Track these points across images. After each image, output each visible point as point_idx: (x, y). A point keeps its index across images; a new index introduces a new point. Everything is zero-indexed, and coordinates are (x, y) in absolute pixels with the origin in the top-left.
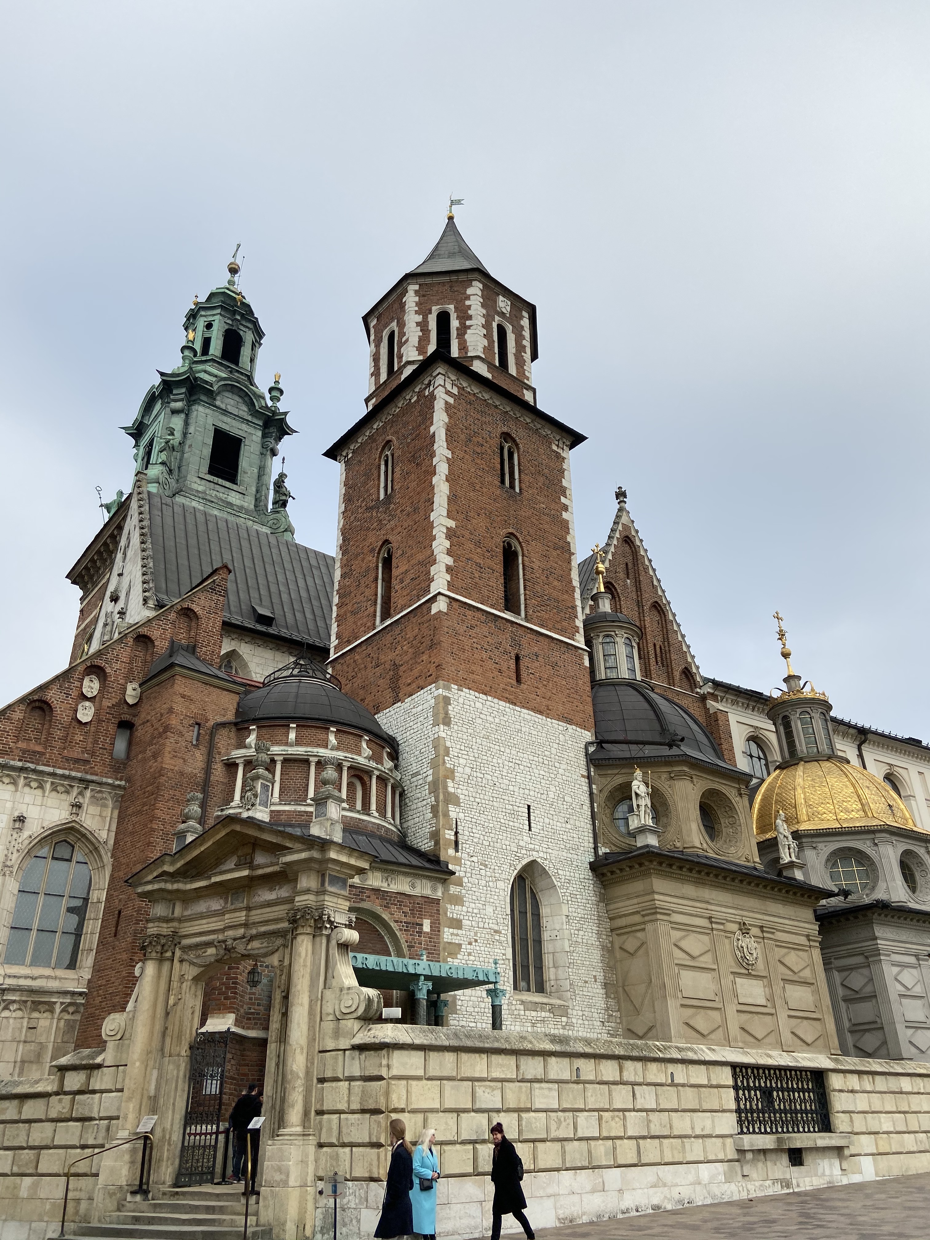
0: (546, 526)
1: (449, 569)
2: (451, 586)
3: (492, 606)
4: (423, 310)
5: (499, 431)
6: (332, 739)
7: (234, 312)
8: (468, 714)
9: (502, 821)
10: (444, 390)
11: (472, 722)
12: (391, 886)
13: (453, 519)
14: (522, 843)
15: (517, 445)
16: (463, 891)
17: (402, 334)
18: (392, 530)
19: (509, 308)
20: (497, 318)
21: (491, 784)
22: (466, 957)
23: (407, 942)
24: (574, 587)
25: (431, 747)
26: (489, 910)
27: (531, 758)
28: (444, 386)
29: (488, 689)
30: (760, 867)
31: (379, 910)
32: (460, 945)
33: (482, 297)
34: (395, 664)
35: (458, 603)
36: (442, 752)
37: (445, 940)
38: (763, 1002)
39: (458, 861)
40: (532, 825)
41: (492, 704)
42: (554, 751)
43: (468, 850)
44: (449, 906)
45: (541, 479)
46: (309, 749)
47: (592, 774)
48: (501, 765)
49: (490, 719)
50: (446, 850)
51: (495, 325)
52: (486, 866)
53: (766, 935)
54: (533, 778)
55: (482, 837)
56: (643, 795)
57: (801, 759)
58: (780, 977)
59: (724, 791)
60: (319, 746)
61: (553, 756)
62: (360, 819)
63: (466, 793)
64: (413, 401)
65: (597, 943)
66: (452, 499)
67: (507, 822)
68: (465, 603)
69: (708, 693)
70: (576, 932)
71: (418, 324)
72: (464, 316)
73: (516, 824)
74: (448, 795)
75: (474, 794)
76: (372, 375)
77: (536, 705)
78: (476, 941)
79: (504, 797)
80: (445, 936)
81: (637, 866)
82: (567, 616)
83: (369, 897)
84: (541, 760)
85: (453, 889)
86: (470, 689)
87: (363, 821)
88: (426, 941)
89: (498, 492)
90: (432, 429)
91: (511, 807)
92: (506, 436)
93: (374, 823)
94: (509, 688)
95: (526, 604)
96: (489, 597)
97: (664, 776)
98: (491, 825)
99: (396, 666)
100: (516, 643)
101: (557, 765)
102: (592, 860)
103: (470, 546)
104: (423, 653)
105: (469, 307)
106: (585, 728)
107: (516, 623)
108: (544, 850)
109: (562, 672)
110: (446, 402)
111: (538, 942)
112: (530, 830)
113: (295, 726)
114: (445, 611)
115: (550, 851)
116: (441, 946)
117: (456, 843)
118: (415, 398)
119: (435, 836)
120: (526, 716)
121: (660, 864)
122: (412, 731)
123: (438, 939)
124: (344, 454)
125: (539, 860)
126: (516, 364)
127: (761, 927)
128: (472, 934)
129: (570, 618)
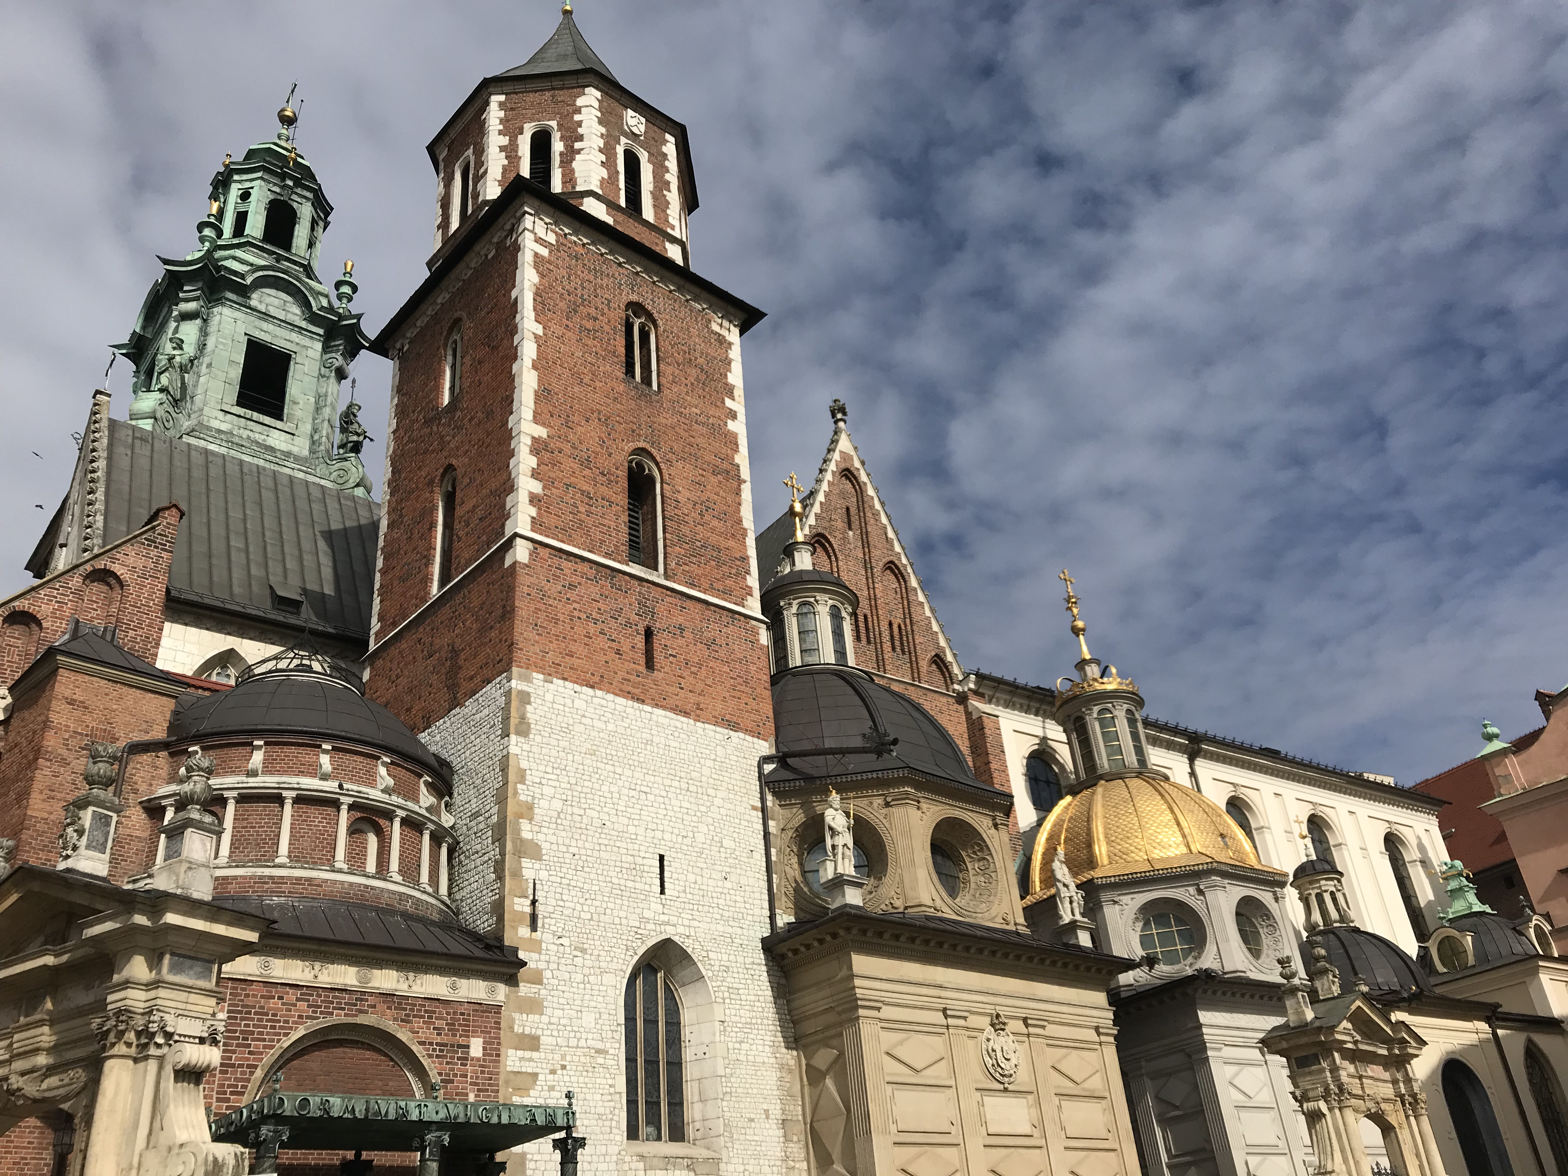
0: (699, 440)
1: (534, 499)
2: (536, 524)
3: (607, 555)
4: (511, 130)
5: (625, 299)
6: (325, 761)
7: (283, 176)
8: (560, 718)
9: (615, 880)
10: (532, 236)
11: (567, 729)
12: (414, 988)
13: (544, 425)
14: (647, 914)
15: (654, 322)
16: (543, 992)
17: (480, 163)
18: (457, 448)
19: (642, 128)
20: (623, 140)
21: (597, 823)
22: (545, 1094)
23: (440, 1074)
24: (746, 530)
25: (497, 770)
26: (588, 1019)
27: (667, 782)
28: (532, 232)
29: (597, 679)
30: (1023, 930)
31: (390, 1026)
32: (535, 1075)
33: (600, 111)
34: (453, 650)
35: (548, 550)
36: (512, 777)
37: (509, 1069)
38: (1027, 1130)
39: (536, 945)
40: (666, 885)
41: (604, 702)
42: (706, 771)
43: (554, 928)
44: (516, 1016)
45: (694, 372)
46: (284, 779)
47: (769, 804)
48: (616, 795)
49: (600, 725)
50: (515, 928)
51: (620, 150)
52: (584, 951)
53: (1032, 1030)
54: (671, 813)
55: (579, 907)
56: (840, 829)
57: (1101, 777)
58: (1053, 1091)
59: (970, 821)
60: (302, 773)
61: (704, 779)
62: (366, 886)
63: (553, 839)
64: (489, 257)
65: (773, 1060)
66: (543, 395)
67: (622, 882)
68: (561, 550)
69: (970, 690)
70: (737, 1046)
71: (502, 149)
72: (572, 136)
73: (638, 885)
74: (521, 843)
75: (567, 841)
76: (439, 228)
77: (680, 703)
78: (564, 1067)
79: (618, 844)
80: (509, 1063)
81: (828, 938)
82: (734, 571)
83: (374, 1006)
84: (685, 786)
85: (524, 989)
86: (565, 679)
87: (373, 888)
88: (475, 1072)
89: (622, 388)
90: (514, 294)
91: (630, 859)
92: (636, 308)
93: (394, 893)
94: (633, 678)
95: (665, 554)
96: (602, 542)
97: (879, 801)
98: (594, 888)
99: (455, 652)
100: (645, 608)
101: (711, 792)
102: (766, 935)
103: (569, 464)
104: (492, 627)
105: (580, 124)
106: (759, 736)
107: (648, 581)
108: (686, 922)
109: (722, 653)
110: (536, 255)
111: (676, 1065)
112: (662, 892)
113: (261, 743)
114: (526, 561)
115: (696, 924)
116: (502, 1077)
117: (534, 918)
118: (493, 252)
119: (498, 908)
120: (661, 720)
121: (864, 932)
122: (473, 749)
123: (498, 1067)
124: (398, 346)
125: (676, 939)
126: (655, 206)
127: (1025, 1020)
128: (557, 1057)
129: (738, 574)
